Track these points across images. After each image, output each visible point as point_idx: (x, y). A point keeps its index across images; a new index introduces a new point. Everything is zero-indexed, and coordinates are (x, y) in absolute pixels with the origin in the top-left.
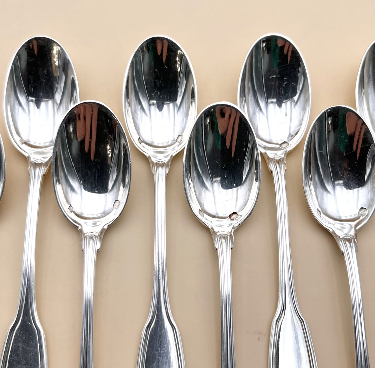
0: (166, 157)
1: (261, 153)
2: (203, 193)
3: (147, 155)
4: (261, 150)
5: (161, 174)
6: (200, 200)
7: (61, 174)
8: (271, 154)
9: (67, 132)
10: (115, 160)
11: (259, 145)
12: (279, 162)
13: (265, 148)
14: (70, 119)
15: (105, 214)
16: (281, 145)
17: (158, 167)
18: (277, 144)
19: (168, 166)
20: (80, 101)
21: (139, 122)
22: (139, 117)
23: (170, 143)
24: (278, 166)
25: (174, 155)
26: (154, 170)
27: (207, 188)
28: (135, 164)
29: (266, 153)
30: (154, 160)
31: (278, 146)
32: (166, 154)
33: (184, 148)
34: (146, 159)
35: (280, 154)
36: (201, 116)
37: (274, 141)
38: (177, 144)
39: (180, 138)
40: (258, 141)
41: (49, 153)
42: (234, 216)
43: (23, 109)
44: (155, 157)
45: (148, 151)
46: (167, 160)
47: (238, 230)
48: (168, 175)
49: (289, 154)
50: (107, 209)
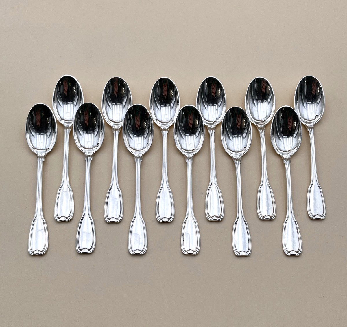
0: (167, 127)
1: (205, 125)
2: (181, 140)
3: (159, 126)
4: (204, 123)
5: (165, 133)
6: (180, 143)
7: (126, 132)
8: (209, 126)
9: (130, 117)
10: (147, 127)
11: (204, 122)
12: (212, 129)
13: (207, 123)
14: (130, 112)
15: (144, 148)
16: (214, 122)
17: (164, 131)
18: (212, 122)
19: (168, 130)
20: (133, 105)
21: (156, 113)
22: (156, 111)
23: (169, 121)
24: (212, 131)
25: (170, 126)
26: (162, 132)
27: (183, 138)
28: (155, 130)
29: (207, 125)
30: (162, 128)
31: (213, 123)
32: (167, 126)
33: (174, 123)
34: (159, 128)
35: (213, 126)
36: (181, 111)
37: (210, 121)
38: (171, 121)
39: (173, 119)
40: (203, 120)
41: (122, 124)
42: (194, 150)
43: (110, 108)
44: (163, 127)
45: (160, 124)
46: (167, 128)
47: (195, 156)
48: (168, 134)
49: (217, 126)
50: (144, 146)
